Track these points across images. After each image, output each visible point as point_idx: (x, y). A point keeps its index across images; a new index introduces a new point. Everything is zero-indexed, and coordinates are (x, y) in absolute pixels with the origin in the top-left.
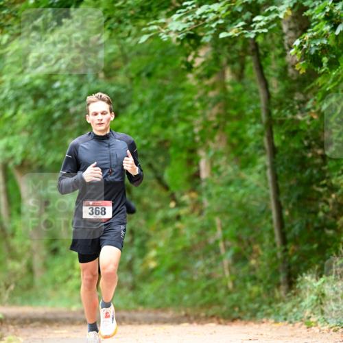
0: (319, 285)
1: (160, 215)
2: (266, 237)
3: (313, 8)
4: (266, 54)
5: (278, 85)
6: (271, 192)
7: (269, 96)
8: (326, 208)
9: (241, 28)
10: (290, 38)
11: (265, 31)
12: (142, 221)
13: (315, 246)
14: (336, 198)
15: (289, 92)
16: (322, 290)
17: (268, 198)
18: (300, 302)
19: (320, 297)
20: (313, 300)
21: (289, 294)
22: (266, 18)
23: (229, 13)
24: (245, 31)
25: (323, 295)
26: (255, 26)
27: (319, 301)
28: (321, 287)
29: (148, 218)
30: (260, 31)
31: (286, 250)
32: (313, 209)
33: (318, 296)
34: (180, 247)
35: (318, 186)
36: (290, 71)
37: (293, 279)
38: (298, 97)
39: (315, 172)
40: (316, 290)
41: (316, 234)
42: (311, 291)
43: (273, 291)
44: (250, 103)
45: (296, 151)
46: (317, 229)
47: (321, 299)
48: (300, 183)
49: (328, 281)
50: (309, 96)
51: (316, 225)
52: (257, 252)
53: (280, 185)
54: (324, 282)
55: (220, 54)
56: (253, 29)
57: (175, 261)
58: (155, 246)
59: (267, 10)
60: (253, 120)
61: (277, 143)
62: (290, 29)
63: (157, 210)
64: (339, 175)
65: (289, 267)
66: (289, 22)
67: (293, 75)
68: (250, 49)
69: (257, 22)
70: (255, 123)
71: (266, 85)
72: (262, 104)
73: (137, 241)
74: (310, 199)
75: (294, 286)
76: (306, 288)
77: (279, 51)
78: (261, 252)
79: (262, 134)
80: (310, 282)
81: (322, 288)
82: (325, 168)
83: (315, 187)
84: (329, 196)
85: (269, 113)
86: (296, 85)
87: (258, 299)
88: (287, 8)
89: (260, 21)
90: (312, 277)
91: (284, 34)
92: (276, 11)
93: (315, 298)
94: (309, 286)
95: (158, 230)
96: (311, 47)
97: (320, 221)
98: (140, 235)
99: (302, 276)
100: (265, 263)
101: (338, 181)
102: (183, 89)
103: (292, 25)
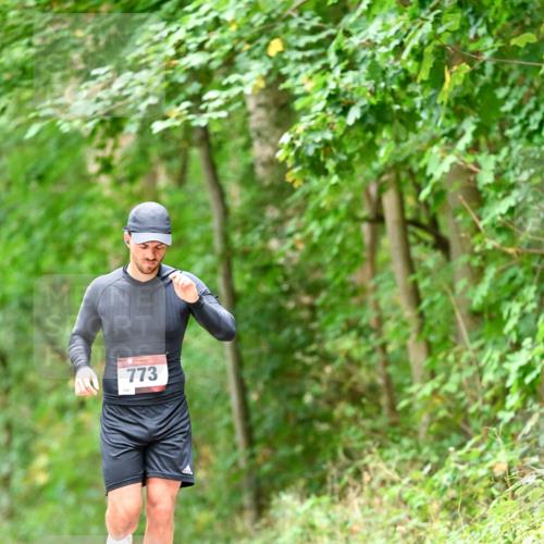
0: (306, 512)
1: (53, 399)
2: (222, 435)
3: (296, 76)
4: (220, 144)
5: (241, 195)
6: (229, 364)
7: (225, 211)
8: (317, 389)
9: (186, 112)
10: (259, 119)
11: (223, 114)
12: (24, 408)
13: (299, 449)
14: (333, 373)
15: (258, 206)
16: (310, 519)
17: (224, 372)
18: (276, 538)
19: (308, 530)
20: (295, 534)
21: (258, 526)
22: (225, 94)
23: (165, 84)
24: (191, 117)
25: (313, 527)
26: (207, 108)
27: (305, 537)
28: (308, 514)
29: (34, 404)
30: (215, 115)
31: (253, 456)
32: (295, 390)
33: (304, 527)
34: (84, 452)
35: (305, 354)
36: (260, 171)
37: (264, 502)
38: (272, 213)
39: (298, 331)
40: (300, 519)
41: (300, 430)
42: (293, 521)
43: (233, 521)
44: (196, 222)
45: (268, 298)
46: (301, 422)
47: (308, 535)
48: (275, 350)
49: (319, 504)
50: (290, 212)
51: (301, 415)
52: (207, 458)
53: (245, 353)
54: (313, 506)
55: (148, 145)
56: (205, 111)
57: (78, 472)
58: (46, 450)
59: (225, 82)
60: (200, 249)
61: (239, 286)
62: (260, 106)
63: (49, 392)
64: (337, 337)
65: (258, 481)
66: (258, 96)
67: (263, 180)
68: (196, 136)
69: (209, 101)
70: (202, 255)
71: (222, 195)
72: (215, 224)
73: (17, 442)
74: (291, 375)
75: (265, 512)
76: (284, 515)
77: (241, 141)
78: (213, 459)
79: (214, 271)
80: (290, 506)
81: (310, 515)
82: (315, 325)
83: (298, 355)
84: (321, 369)
85: (226, 239)
86: (270, 194)
87: (209, 533)
88: (257, 78)
89: (215, 100)
90: (295, 499)
91: (249, 114)
92: (239, 83)
93: (299, 530)
94: (289, 512)
95: (50, 423)
96: (307, 146)
97: (306, 409)
98: (22, 432)
99: (278, 495)
100: (220, 477)
101: (335, 346)
102: (91, 201)
103: (262, 100)
